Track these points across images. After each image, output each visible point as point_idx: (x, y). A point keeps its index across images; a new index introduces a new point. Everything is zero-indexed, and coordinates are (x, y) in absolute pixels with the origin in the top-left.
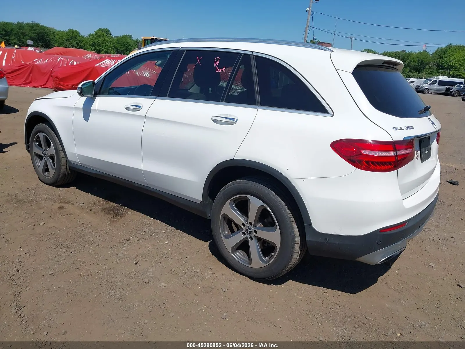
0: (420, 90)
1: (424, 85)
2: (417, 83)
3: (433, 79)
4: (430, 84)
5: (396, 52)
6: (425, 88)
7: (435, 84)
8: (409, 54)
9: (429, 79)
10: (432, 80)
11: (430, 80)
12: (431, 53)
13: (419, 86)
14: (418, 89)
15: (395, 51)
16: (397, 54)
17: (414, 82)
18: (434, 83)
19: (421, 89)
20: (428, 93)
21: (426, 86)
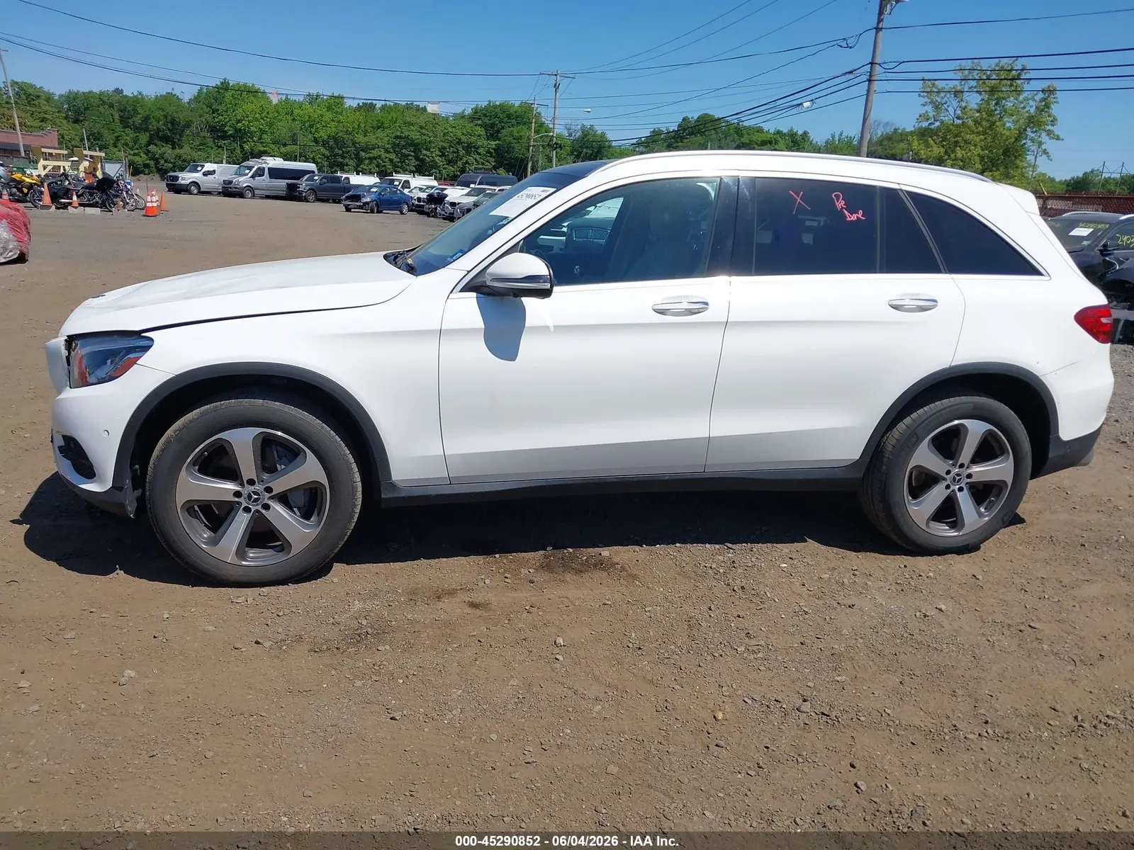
0: (235, 190)
1: (241, 179)
2: (221, 174)
3: (256, 165)
4: (253, 177)
5: (101, 93)
6: (245, 185)
7: (263, 175)
8: (137, 101)
9: (245, 164)
10: (254, 167)
11: (250, 168)
12: (186, 100)
13: (230, 182)
14: (230, 189)
15: (96, 90)
16: (105, 99)
17: (214, 171)
18: (260, 172)
19: (236, 188)
20: (254, 196)
21: (244, 181)
